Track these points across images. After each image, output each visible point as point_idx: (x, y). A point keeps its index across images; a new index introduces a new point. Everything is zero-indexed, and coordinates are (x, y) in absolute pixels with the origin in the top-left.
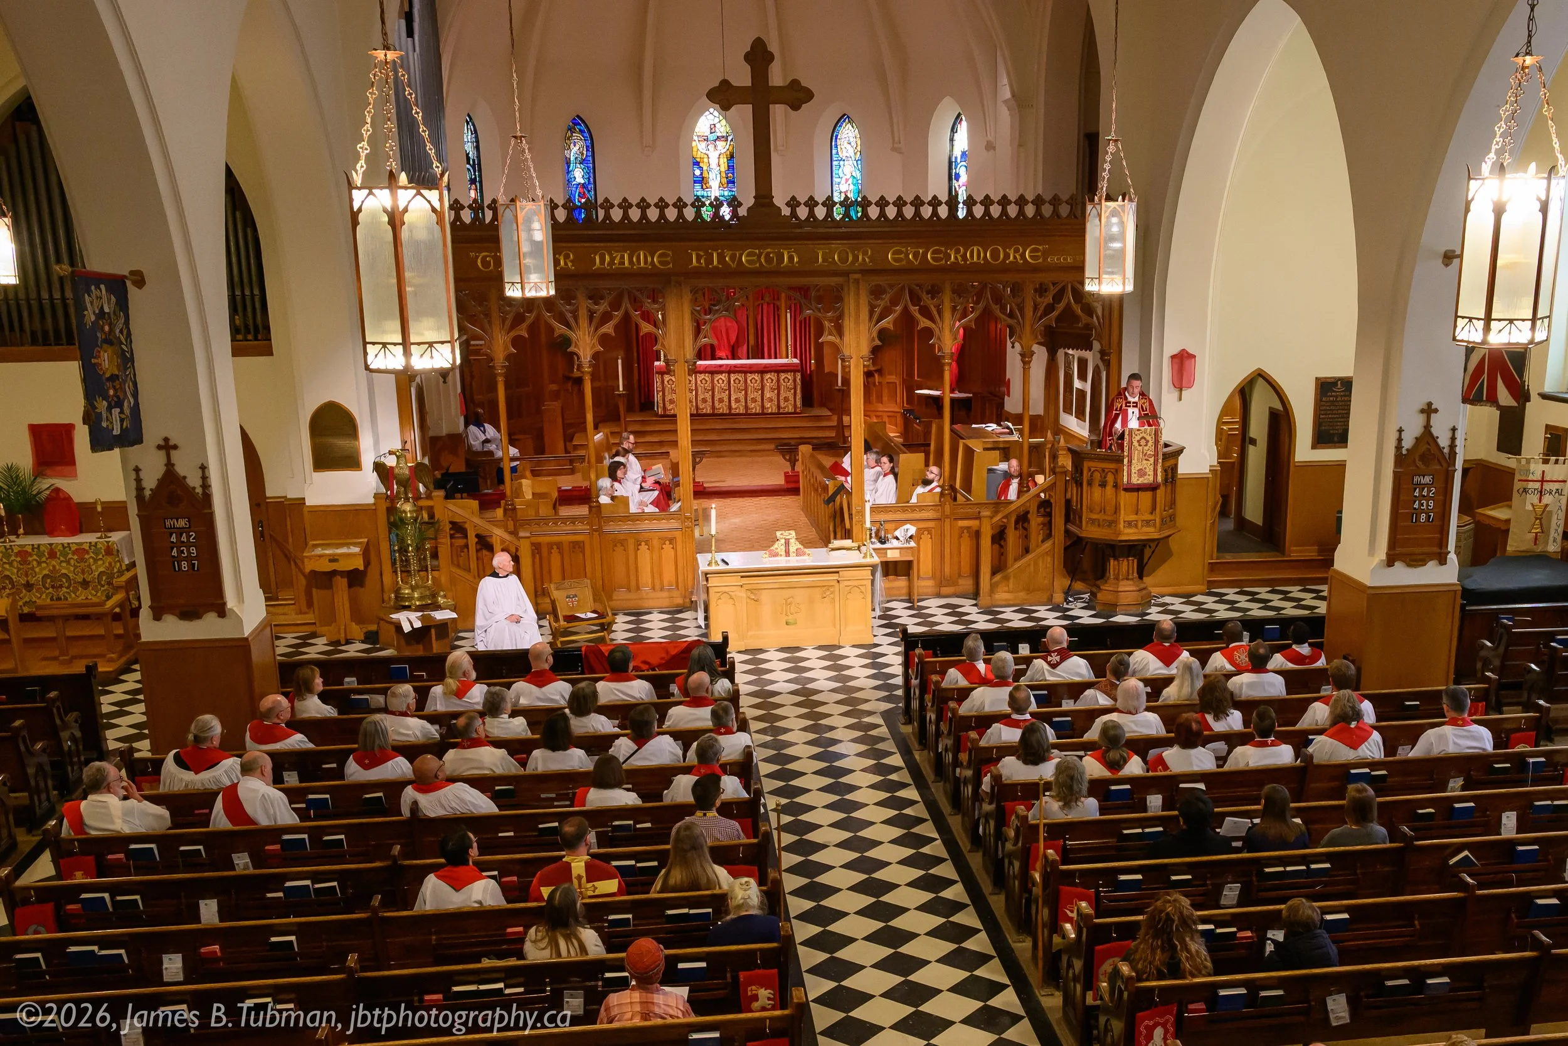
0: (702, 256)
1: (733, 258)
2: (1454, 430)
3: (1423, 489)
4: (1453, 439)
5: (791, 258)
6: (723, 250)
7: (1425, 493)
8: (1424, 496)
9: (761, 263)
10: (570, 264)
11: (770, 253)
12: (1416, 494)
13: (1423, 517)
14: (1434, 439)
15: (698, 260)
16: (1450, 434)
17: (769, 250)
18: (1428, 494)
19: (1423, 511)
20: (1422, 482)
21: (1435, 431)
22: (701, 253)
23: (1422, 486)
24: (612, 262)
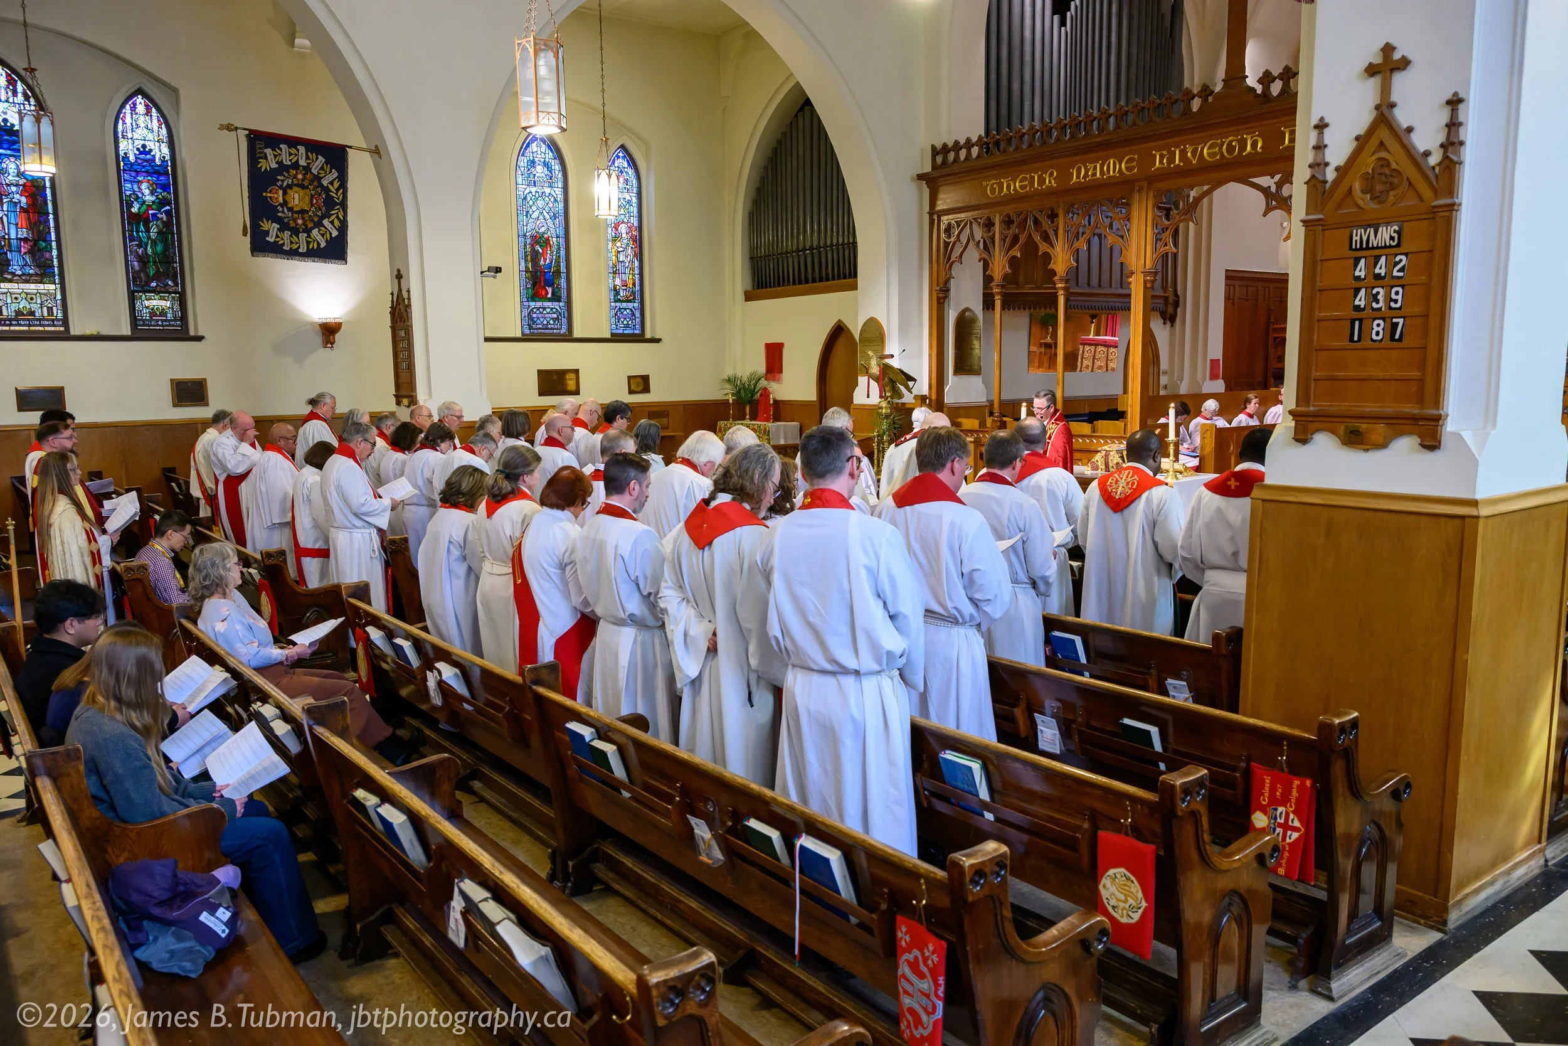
0: (1164, 156)
1: (1194, 153)
2: (1455, 102)
3: (1377, 259)
4: (1453, 125)
5: (1254, 145)
6: (1185, 146)
7: (1381, 270)
8: (1378, 277)
9: (1222, 154)
10: (1053, 182)
11: (1231, 142)
12: (1361, 272)
13: (1378, 328)
14: (1402, 136)
15: (1161, 162)
16: (1444, 116)
17: (1230, 138)
18: (1389, 271)
19: (1377, 314)
20: (1374, 242)
21: (1402, 117)
22: (1165, 152)
23: (1372, 253)
24: (1086, 175)
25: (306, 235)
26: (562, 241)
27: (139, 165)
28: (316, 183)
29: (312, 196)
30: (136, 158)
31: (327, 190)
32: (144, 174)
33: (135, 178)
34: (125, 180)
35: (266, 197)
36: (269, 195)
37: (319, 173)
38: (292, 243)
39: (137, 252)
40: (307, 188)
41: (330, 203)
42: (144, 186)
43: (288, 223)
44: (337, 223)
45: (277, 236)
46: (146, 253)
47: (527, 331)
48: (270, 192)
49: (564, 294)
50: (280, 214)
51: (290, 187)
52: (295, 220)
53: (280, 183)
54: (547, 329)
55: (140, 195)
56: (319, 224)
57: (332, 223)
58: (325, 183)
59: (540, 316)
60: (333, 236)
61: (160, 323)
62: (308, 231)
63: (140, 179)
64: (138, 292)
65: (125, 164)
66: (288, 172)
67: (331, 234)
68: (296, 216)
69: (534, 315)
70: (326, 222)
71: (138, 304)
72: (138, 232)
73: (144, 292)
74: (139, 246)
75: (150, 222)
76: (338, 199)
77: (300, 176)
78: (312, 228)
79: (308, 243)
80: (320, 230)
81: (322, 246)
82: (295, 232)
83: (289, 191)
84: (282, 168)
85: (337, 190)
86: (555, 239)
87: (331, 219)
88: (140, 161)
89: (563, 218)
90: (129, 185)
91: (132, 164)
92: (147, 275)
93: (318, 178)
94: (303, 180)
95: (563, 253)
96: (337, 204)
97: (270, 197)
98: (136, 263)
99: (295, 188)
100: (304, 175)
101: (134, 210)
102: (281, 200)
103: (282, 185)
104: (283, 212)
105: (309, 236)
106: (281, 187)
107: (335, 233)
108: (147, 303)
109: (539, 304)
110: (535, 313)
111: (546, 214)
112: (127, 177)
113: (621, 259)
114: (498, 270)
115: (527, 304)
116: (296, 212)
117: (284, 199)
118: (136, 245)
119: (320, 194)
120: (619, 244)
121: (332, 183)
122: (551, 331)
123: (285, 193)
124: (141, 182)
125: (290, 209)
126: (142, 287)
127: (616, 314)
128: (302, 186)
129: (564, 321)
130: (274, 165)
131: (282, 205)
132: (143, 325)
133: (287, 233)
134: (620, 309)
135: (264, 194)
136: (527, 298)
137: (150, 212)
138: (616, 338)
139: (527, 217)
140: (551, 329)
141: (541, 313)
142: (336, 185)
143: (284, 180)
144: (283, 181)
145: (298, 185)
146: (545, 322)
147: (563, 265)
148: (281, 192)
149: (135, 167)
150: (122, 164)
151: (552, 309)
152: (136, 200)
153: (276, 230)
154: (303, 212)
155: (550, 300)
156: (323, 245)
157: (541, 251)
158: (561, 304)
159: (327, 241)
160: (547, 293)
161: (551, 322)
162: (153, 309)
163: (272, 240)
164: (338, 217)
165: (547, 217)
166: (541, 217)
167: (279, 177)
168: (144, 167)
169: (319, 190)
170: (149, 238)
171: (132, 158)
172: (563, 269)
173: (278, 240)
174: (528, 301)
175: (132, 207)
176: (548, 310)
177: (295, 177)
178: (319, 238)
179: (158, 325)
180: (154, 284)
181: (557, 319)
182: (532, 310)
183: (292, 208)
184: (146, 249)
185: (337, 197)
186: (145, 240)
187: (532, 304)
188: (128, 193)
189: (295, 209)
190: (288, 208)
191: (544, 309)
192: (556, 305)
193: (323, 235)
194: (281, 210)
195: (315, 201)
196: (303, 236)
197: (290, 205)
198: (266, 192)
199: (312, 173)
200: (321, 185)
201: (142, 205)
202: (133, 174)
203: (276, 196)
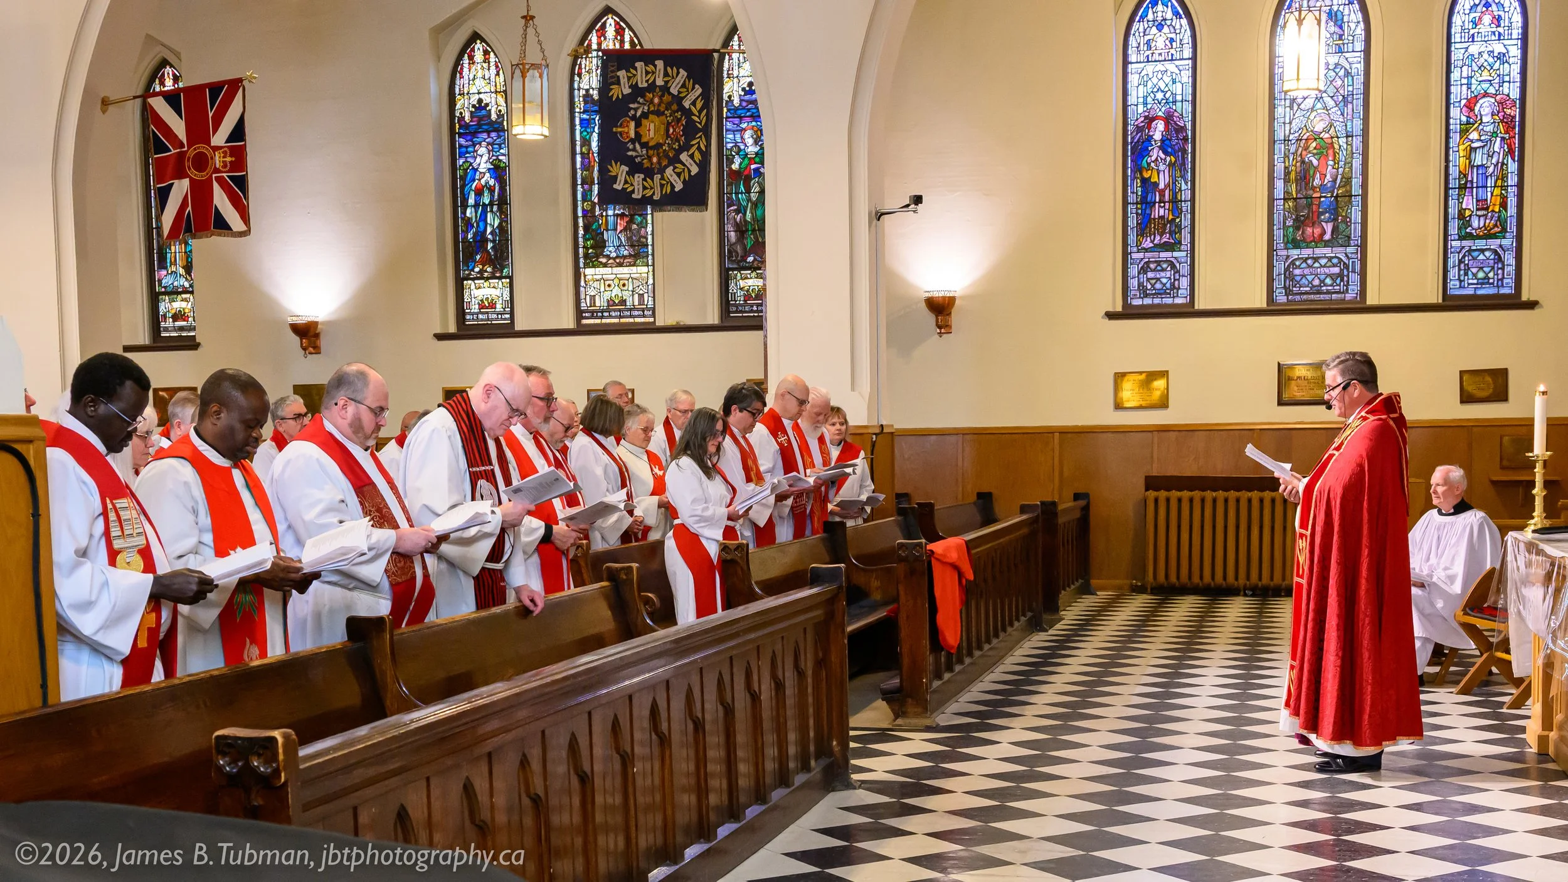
25: (659, 176)
26: (1357, 142)
27: (744, 108)
28: (675, 107)
29: (669, 124)
30: (741, 101)
31: (688, 113)
32: (748, 119)
33: (738, 125)
34: (727, 130)
35: (616, 133)
36: (620, 130)
37: (679, 92)
38: (645, 188)
39: (735, 219)
40: (663, 114)
41: (691, 130)
42: (748, 134)
43: (641, 163)
44: (697, 156)
45: (626, 182)
46: (745, 221)
47: (1282, 299)
48: (621, 126)
49: (1356, 231)
50: (630, 153)
51: (645, 115)
52: (650, 158)
53: (632, 112)
54: (1319, 293)
55: (742, 147)
56: (675, 160)
57: (692, 156)
58: (687, 104)
59: (1307, 271)
60: (693, 174)
61: (755, 308)
62: (662, 171)
63: (744, 126)
64: (733, 269)
65: (728, 110)
66: (643, 96)
67: (690, 171)
68: (651, 152)
69: (1297, 272)
70: (684, 157)
71: (732, 286)
72: (737, 193)
73: (740, 269)
74: (738, 212)
75: (752, 179)
76: (700, 123)
77: (656, 100)
78: (666, 167)
79: (662, 186)
80: (675, 168)
81: (677, 190)
82: (649, 173)
83: (644, 122)
84: (637, 92)
85: (700, 112)
86: (1342, 141)
87: (691, 152)
88: (744, 104)
89: (1361, 102)
90: (731, 136)
91: (737, 109)
92: (744, 247)
93: (678, 100)
94: (659, 105)
95: (1357, 163)
96: (700, 130)
97: (621, 133)
98: (733, 234)
99: (651, 117)
100: (661, 97)
101: (735, 167)
102: (632, 134)
103: (635, 115)
104: (634, 150)
105: (662, 178)
106: (634, 118)
107: (695, 170)
108: (742, 283)
109: (1307, 252)
110: (1299, 267)
111: (1328, 100)
112: (729, 125)
113: (1478, 162)
114: (918, 200)
115: (1284, 253)
116: (652, 148)
117: (637, 133)
118: (735, 211)
119: (679, 120)
120: (1474, 135)
121: (694, 103)
122: (1327, 297)
123: (638, 125)
124: (745, 130)
125: (644, 145)
126: (738, 262)
127: (1460, 262)
128: (658, 113)
129: (1355, 278)
130: (627, 91)
131: (633, 141)
132: (736, 312)
133: (639, 177)
134: (1470, 251)
135: (614, 129)
136: (1286, 244)
137: (753, 167)
138: (1451, 303)
139: (1291, 108)
140: (1328, 292)
141: (1309, 266)
142: (699, 104)
143: (638, 108)
144: (636, 110)
145: (653, 113)
146: (1316, 282)
147: (1356, 182)
148: (632, 124)
149: (739, 112)
150: (725, 110)
151: (1330, 259)
152: (738, 154)
153: (625, 173)
154: (658, 146)
155: (1327, 244)
156: (679, 186)
157: (1315, 162)
158: (1350, 250)
159: (684, 182)
160: (1324, 232)
161: (1328, 281)
162: (748, 291)
163: (619, 188)
164: (699, 148)
165: (1331, 103)
166: (1319, 106)
167: (632, 106)
168: (749, 110)
169: (678, 115)
170: (749, 200)
171: (736, 102)
172: (1356, 189)
173: (626, 186)
174: (1287, 249)
175: (733, 162)
176: (1323, 261)
177: (652, 102)
178: (674, 178)
179: (752, 311)
180: (750, 259)
181: (1341, 275)
182: (1293, 263)
183: (647, 143)
184: (745, 214)
185: (699, 120)
186: (744, 204)
187: (1294, 253)
188: (729, 146)
189: (651, 144)
190: (640, 144)
191: (1316, 259)
192: (1339, 252)
193: (679, 175)
194: (631, 147)
195: (671, 130)
196: (657, 177)
197: (644, 140)
198: (617, 127)
199: (670, 93)
200: (681, 108)
201: (743, 159)
202: (737, 121)
203: (626, 130)
